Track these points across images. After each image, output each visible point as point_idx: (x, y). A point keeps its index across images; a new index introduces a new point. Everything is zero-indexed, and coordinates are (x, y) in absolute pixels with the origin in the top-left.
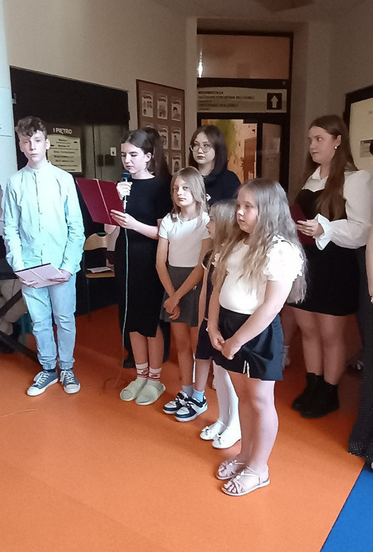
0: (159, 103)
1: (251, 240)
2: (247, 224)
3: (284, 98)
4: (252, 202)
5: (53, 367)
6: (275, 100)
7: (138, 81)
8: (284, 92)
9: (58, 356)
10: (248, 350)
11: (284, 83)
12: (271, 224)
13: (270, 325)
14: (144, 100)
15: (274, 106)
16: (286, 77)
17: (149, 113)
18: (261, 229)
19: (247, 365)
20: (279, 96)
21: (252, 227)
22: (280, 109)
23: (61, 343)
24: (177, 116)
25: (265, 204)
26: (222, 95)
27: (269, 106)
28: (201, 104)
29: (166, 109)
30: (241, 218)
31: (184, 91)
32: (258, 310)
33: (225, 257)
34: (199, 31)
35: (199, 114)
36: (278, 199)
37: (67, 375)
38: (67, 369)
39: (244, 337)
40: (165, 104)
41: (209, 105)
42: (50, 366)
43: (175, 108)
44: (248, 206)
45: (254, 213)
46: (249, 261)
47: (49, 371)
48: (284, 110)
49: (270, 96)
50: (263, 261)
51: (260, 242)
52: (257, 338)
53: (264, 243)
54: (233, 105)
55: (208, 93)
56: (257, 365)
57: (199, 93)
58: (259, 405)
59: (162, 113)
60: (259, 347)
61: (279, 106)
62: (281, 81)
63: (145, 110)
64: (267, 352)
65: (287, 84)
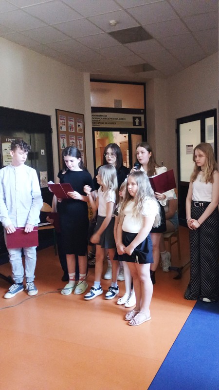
0: (69, 122)
1: (135, 199)
2: (133, 192)
3: (143, 120)
4: (135, 182)
5: (21, 282)
6: (137, 121)
7: (56, 110)
8: (142, 116)
9: (25, 274)
10: (137, 250)
11: (142, 111)
12: (143, 191)
13: (147, 238)
14: (61, 121)
15: (137, 124)
16: (143, 108)
17: (64, 129)
18: (139, 194)
19: (137, 257)
20: (140, 118)
21: (135, 194)
22: (141, 125)
23: (27, 266)
24: (80, 130)
25: (140, 183)
26: (106, 117)
27: (134, 124)
28: (94, 122)
29: (74, 126)
30: (130, 190)
31: (83, 115)
32: (141, 231)
33: (123, 208)
34: (92, 80)
35: (93, 128)
36: (145, 180)
37: (30, 285)
38: (30, 281)
39: (135, 244)
40: (73, 123)
41: (99, 123)
42: (19, 281)
43: (79, 125)
44: (133, 184)
45: (136, 187)
46: (135, 209)
47: (19, 284)
48: (143, 127)
49: (134, 118)
50: (141, 208)
51: (139, 199)
52: (141, 244)
53: (141, 200)
54: (113, 123)
55: (98, 116)
56: (142, 256)
57: (92, 115)
58: (143, 278)
59: (71, 128)
60: (142, 248)
61: (140, 124)
62: (140, 110)
63: (61, 127)
64: (146, 250)
65: (144, 112)
